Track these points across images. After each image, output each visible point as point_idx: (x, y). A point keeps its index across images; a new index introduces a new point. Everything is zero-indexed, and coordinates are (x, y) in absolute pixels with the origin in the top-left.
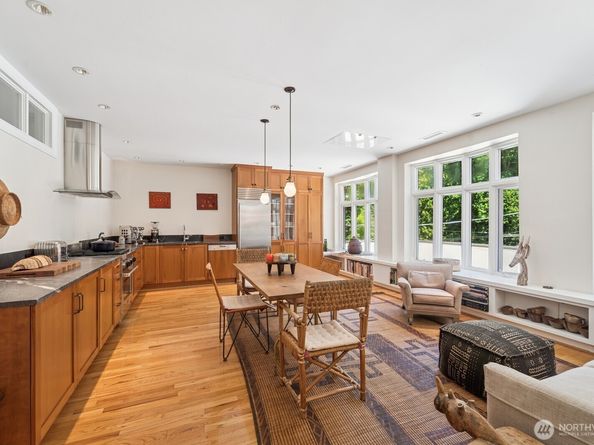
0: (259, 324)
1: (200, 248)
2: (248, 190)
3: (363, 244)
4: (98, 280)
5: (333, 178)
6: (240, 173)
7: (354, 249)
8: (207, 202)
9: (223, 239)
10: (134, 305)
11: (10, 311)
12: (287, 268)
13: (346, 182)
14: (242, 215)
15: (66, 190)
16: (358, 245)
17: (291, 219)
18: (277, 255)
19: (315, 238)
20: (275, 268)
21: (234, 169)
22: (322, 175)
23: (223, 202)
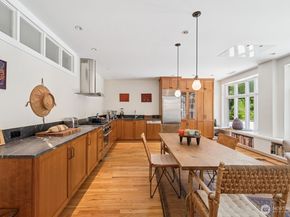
0: (174, 172)
1: (142, 122)
2: (168, 91)
3: (244, 123)
4: (87, 138)
5: (220, 82)
6: (164, 81)
7: (237, 126)
8: (146, 98)
9: (155, 117)
10: (111, 149)
11: (22, 160)
12: (194, 140)
13: (230, 83)
14: (164, 105)
15: (81, 93)
16: (241, 124)
17: (192, 106)
18: (187, 130)
19: (209, 118)
20: (185, 140)
21: (160, 80)
22: (213, 80)
23: (155, 98)
